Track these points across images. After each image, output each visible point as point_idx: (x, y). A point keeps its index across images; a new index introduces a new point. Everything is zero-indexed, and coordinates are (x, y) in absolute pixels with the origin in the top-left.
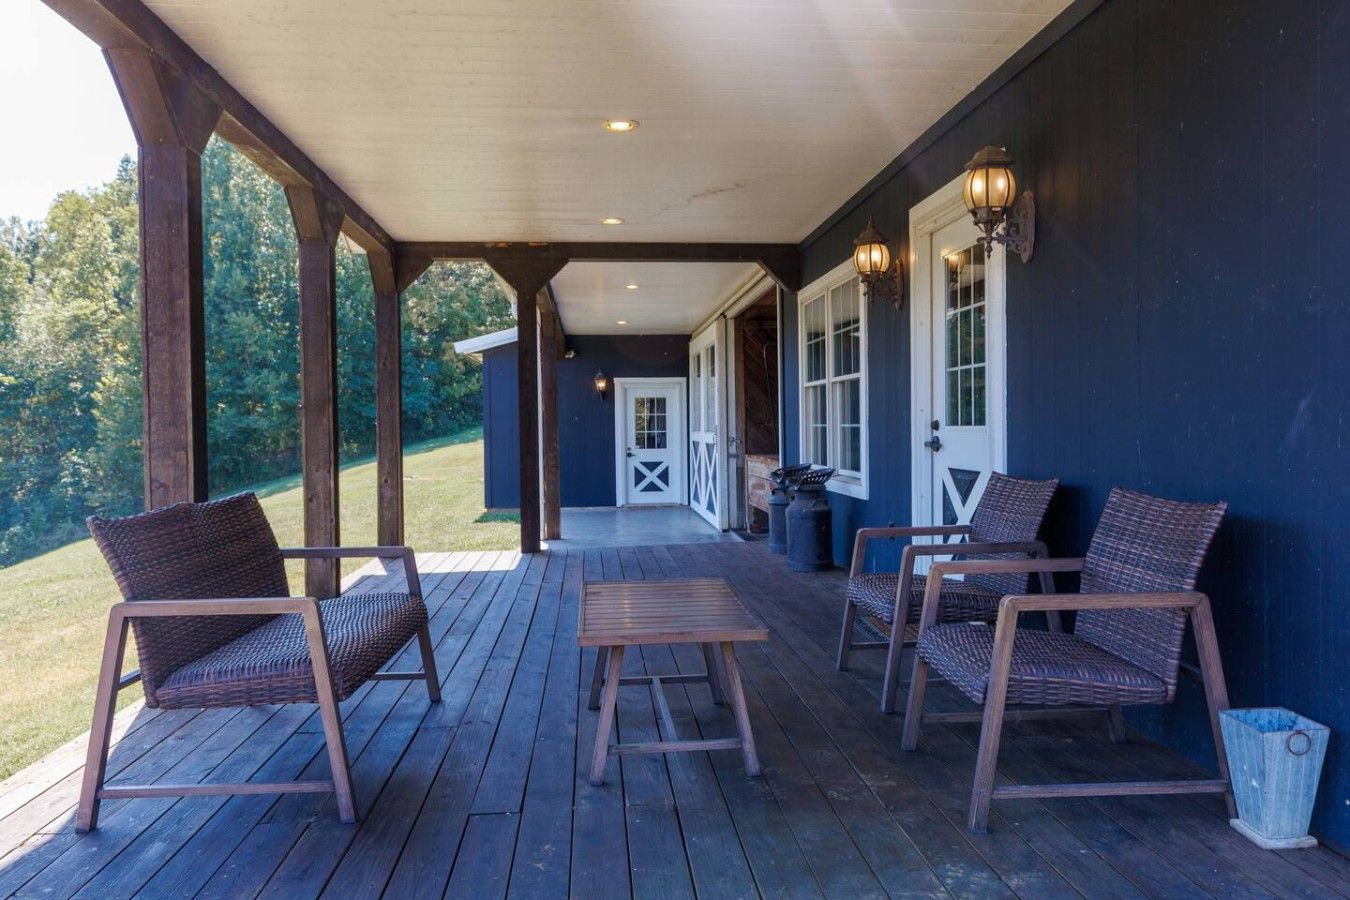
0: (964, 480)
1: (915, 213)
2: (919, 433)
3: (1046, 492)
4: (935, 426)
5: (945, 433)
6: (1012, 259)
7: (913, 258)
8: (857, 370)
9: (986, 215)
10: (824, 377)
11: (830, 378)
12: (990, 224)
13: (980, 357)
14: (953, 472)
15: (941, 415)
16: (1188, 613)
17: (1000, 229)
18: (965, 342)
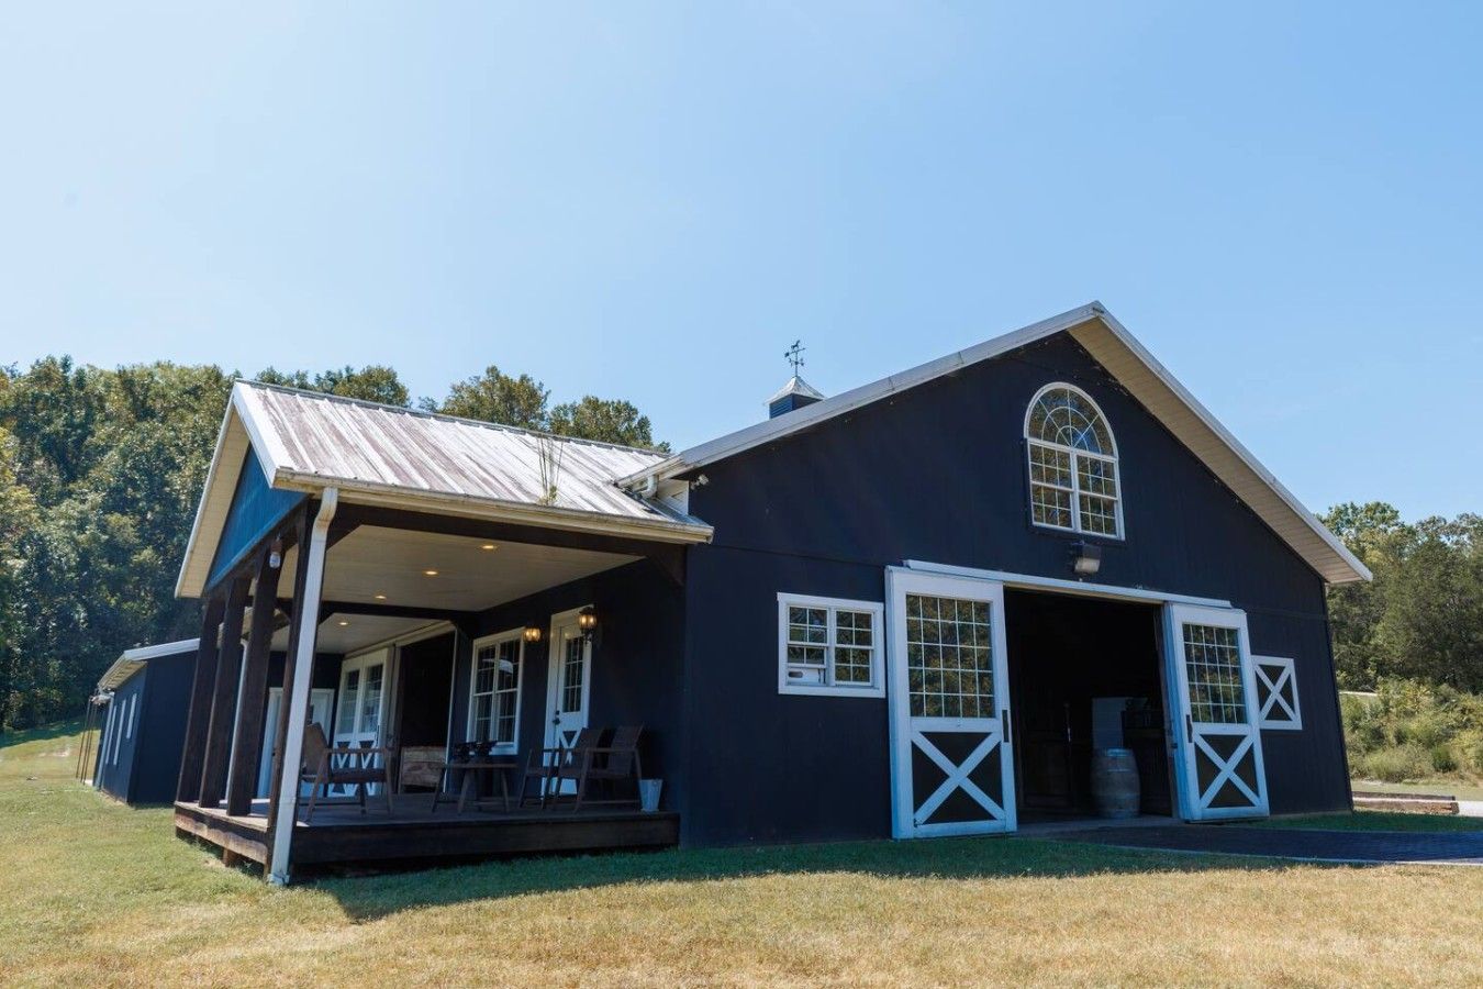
0: (569, 735)
1: (554, 617)
2: (549, 717)
3: (601, 731)
4: (558, 713)
5: (562, 716)
6: (594, 647)
7: (552, 635)
8: (515, 686)
9: (586, 630)
10: (491, 690)
11: (495, 692)
12: (587, 634)
13: (580, 683)
14: (564, 733)
15: (560, 708)
16: (633, 753)
17: (590, 636)
18: (573, 675)
